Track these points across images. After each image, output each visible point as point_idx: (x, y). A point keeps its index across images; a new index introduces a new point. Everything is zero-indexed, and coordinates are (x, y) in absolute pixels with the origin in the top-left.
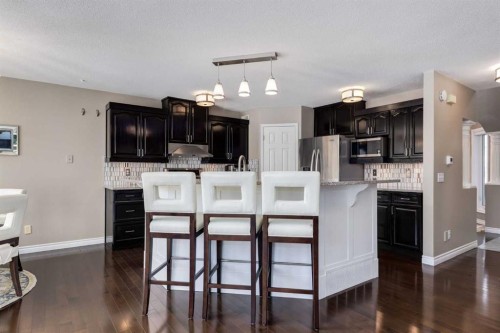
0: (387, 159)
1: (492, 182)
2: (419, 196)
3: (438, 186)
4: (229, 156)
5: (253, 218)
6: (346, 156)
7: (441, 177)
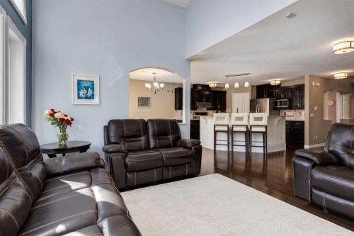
0: (290, 108)
1: (343, 118)
2: (303, 122)
3: (310, 119)
4: (219, 107)
5: (247, 126)
6: (272, 107)
7: (312, 115)
